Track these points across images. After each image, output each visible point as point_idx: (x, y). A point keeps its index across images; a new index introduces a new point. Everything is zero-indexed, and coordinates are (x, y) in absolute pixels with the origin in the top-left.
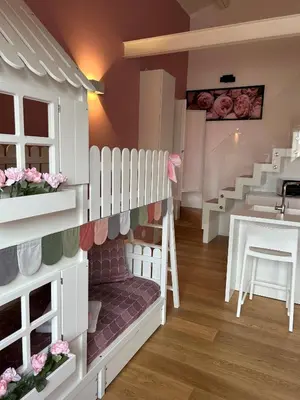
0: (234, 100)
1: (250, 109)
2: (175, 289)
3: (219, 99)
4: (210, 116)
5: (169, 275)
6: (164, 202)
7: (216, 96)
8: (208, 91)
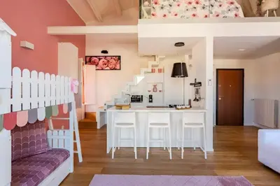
0: (108, 61)
1: (116, 66)
2: (79, 152)
3: (101, 61)
4: (98, 68)
5: (75, 145)
6: (70, 105)
7: (100, 59)
8: (96, 57)
